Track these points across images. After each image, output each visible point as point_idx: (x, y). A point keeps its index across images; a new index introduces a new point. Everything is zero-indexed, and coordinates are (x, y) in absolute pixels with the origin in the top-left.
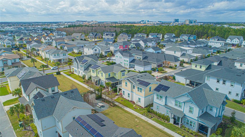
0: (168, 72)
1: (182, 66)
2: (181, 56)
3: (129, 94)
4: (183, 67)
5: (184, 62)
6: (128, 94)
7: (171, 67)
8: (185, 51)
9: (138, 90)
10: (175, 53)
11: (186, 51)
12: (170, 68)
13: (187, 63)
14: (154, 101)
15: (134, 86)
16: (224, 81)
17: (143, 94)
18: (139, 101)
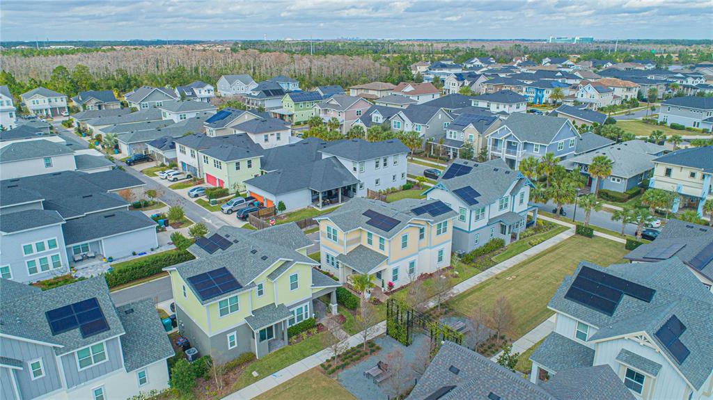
9: (438, 233)
14: (471, 230)
15: (422, 230)
16: (385, 160)
17: (449, 234)
18: (440, 259)
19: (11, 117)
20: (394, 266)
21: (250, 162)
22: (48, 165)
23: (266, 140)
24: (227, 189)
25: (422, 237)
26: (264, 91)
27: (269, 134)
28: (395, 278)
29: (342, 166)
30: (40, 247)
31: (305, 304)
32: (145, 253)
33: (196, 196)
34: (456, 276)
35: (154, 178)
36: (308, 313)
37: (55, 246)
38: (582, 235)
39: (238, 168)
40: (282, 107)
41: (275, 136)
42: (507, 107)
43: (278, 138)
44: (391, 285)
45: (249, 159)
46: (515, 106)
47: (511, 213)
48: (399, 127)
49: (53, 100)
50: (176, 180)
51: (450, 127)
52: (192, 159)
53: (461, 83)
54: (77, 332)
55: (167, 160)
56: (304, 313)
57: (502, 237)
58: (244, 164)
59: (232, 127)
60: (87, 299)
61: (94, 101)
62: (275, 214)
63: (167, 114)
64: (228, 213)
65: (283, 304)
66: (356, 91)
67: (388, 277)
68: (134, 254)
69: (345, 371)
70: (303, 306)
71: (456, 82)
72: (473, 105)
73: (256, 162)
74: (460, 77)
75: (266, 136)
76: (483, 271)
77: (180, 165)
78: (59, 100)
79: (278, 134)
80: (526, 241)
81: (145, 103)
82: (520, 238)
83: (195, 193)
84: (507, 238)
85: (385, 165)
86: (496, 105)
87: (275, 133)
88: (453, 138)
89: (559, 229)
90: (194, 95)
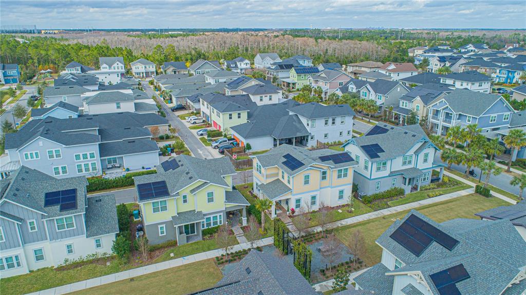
2: (136, 111)
3: (314, 198)
6: (310, 199)
9: (339, 177)
14: (372, 178)
15: (324, 173)
16: (334, 120)
17: (350, 178)
18: (341, 197)
19: (118, 76)
20: (298, 197)
21: (239, 114)
22: (118, 107)
23: (261, 100)
24: (222, 132)
25: (324, 178)
26: (279, 65)
27: (264, 96)
28: (298, 206)
29: (300, 122)
30: (85, 156)
31: (220, 214)
32: (150, 168)
33: (202, 135)
34: (351, 212)
35: (183, 121)
36: (222, 220)
37: (94, 157)
38: (480, 194)
39: (231, 118)
40: (289, 77)
41: (268, 97)
42: (470, 84)
43: (270, 99)
44: (293, 211)
45: (239, 112)
46: (477, 84)
47: (415, 169)
48: (365, 96)
49: (148, 67)
50: (195, 123)
51: (403, 98)
52: (207, 109)
53: (442, 65)
54: (58, 207)
55: (196, 109)
56: (218, 220)
57: (403, 187)
58: (235, 115)
59: (241, 90)
60: (71, 188)
61: (172, 69)
62: (245, 152)
63: (208, 79)
64: (215, 148)
65: (201, 211)
66: (352, 67)
67: (292, 205)
68: (143, 168)
69: (230, 264)
70: (218, 215)
71: (439, 63)
72: (441, 82)
73: (244, 115)
74: (442, 59)
75: (262, 97)
76: (376, 211)
77: (202, 113)
78: (151, 67)
79: (270, 96)
80: (426, 193)
81: (198, 71)
82: (421, 190)
83: (201, 132)
84: (407, 189)
85: (333, 123)
86: (460, 83)
87: (268, 95)
88: (404, 107)
89: (462, 187)
90: (236, 67)
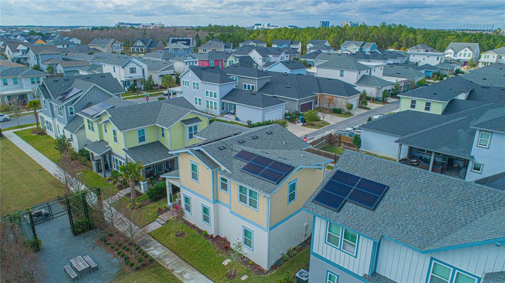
0: (332, 123)
1: (365, 108)
2: (357, 83)
3: (205, 210)
4: (367, 111)
5: (369, 99)
6: (201, 210)
7: (337, 112)
8: (366, 71)
9: (242, 199)
10: (342, 75)
11: (369, 70)
12: (335, 114)
13: (376, 100)
21: (428, 103)
30: (207, 94)
37: (216, 97)
39: (413, 107)
45: (428, 100)
49: (503, 58)
62: (358, 148)
